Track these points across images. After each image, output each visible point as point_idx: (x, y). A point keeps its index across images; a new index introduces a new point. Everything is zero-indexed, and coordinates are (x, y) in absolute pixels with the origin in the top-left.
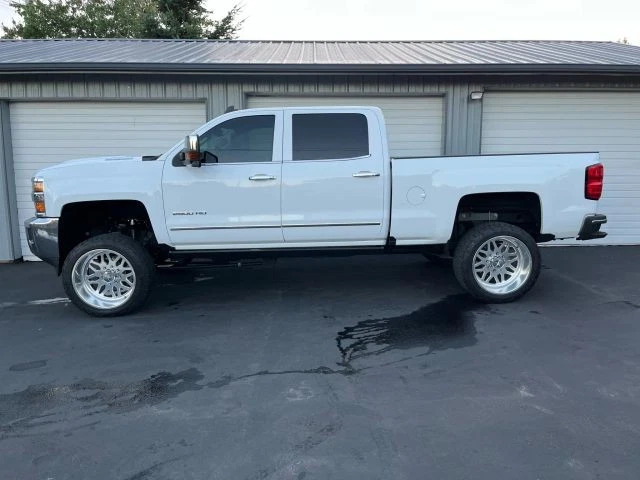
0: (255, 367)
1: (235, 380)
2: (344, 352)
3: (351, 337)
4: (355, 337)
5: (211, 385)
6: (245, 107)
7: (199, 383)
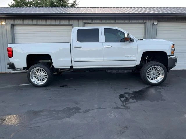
0: (96, 106)
1: (91, 110)
2: (122, 102)
3: (123, 97)
4: (124, 97)
5: (84, 112)
6: (84, 26)
7: (80, 111)
